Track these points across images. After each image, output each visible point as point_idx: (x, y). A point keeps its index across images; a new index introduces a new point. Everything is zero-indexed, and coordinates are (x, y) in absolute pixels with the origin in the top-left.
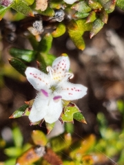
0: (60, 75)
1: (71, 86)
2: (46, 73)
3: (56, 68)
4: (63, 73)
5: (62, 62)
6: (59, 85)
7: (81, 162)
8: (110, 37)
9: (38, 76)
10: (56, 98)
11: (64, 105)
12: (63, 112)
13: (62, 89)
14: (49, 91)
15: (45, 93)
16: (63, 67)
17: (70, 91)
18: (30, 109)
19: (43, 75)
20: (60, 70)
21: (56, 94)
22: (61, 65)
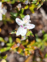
0: (27, 21)
1: (30, 24)
2: (22, 20)
3: (25, 19)
4: (27, 20)
5: (27, 17)
6: (26, 24)
7: (31, 48)
8: (41, 10)
9: (20, 21)
10: (25, 28)
11: (27, 31)
12: (27, 33)
13: (27, 25)
14: (23, 26)
15: (22, 26)
16: (28, 18)
17: (29, 26)
18: (16, 31)
19: (21, 21)
20: (27, 19)
21: (25, 27)
22: (27, 18)
